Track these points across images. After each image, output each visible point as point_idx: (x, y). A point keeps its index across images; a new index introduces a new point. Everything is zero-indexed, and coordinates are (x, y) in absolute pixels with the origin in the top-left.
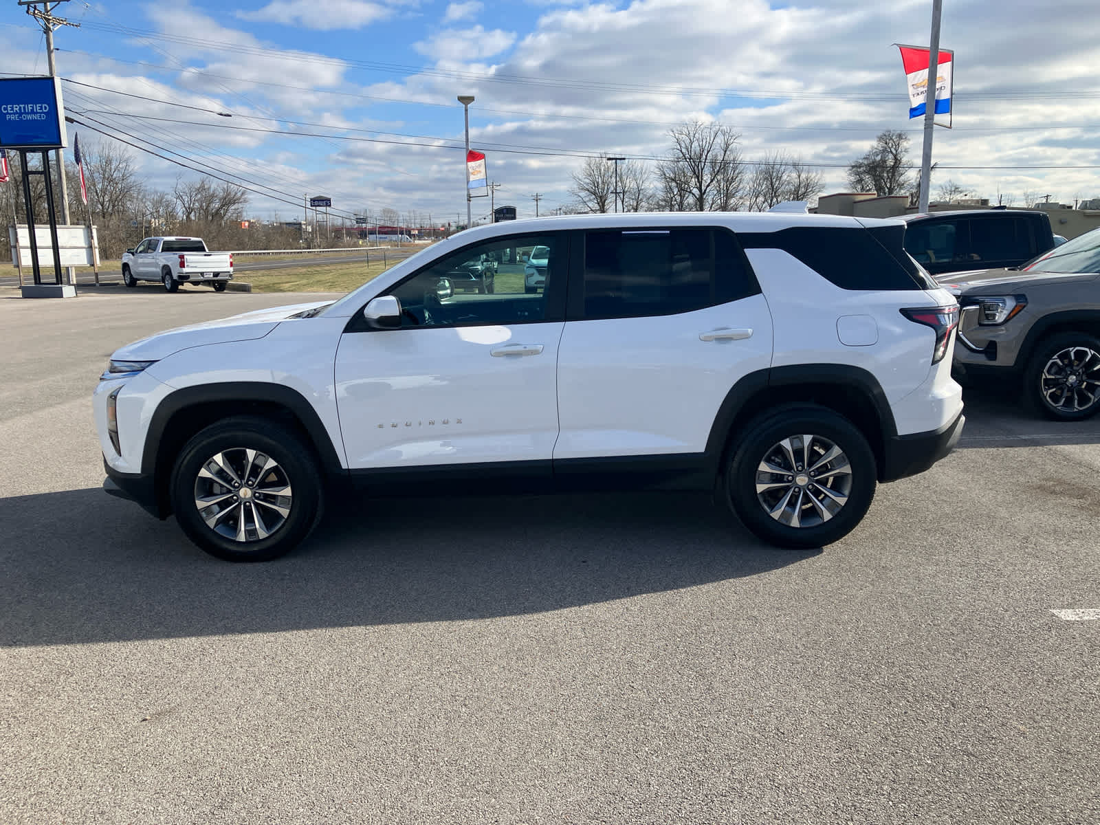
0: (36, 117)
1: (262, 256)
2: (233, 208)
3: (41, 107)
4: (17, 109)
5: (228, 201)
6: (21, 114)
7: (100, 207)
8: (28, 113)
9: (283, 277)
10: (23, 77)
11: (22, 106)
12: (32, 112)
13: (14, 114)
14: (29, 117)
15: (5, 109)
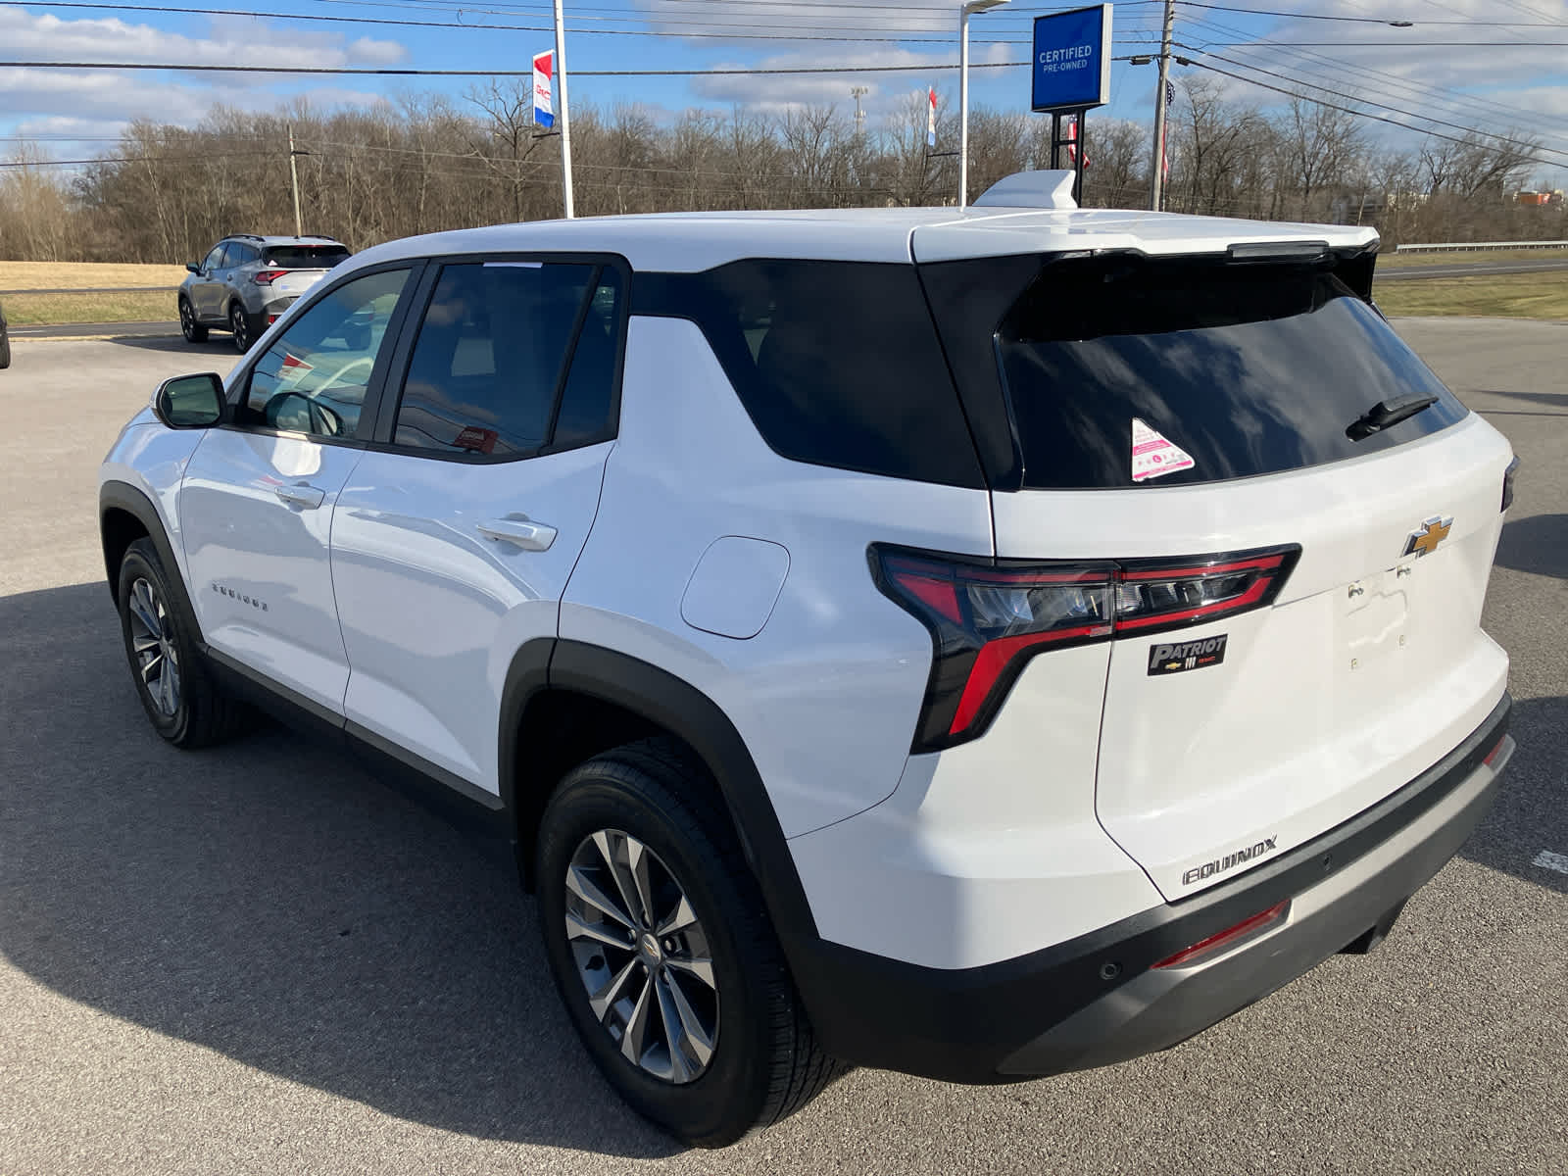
0: (1076, 65)
1: (1532, 251)
2: (1513, 172)
3: (1083, 50)
4: (1057, 57)
5: (1509, 158)
6: (1059, 63)
7: (1304, 179)
8: (1069, 61)
9: (1533, 287)
10: (1069, 10)
11: (1062, 51)
12: (1074, 59)
13: (1052, 63)
14: (1068, 66)
15: (1044, 58)
